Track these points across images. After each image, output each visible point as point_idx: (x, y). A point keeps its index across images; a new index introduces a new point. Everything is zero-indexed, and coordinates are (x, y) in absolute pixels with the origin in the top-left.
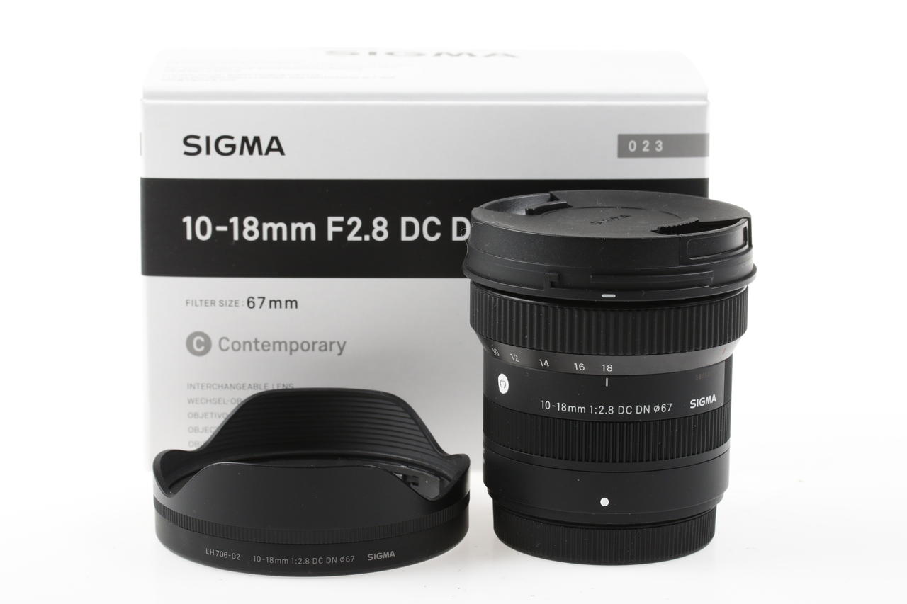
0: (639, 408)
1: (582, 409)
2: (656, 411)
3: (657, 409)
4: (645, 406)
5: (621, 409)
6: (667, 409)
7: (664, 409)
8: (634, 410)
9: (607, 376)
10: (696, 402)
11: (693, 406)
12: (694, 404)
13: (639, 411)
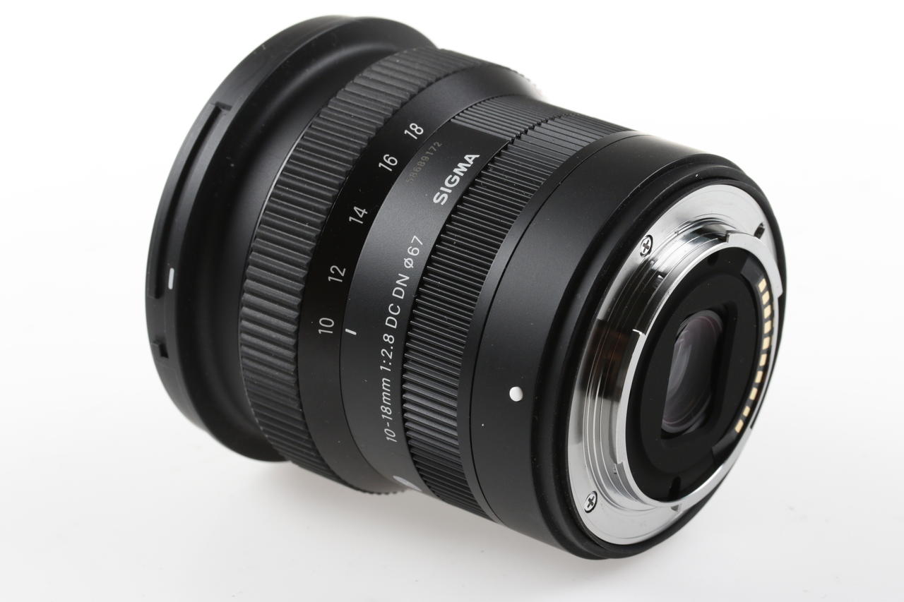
0: (397, 292)
1: (385, 383)
2: (411, 266)
3: (409, 263)
4: (398, 282)
5: (390, 322)
6: (418, 245)
7: (415, 252)
8: (397, 301)
10: (442, 192)
11: (443, 198)
12: (441, 198)
13: (400, 293)
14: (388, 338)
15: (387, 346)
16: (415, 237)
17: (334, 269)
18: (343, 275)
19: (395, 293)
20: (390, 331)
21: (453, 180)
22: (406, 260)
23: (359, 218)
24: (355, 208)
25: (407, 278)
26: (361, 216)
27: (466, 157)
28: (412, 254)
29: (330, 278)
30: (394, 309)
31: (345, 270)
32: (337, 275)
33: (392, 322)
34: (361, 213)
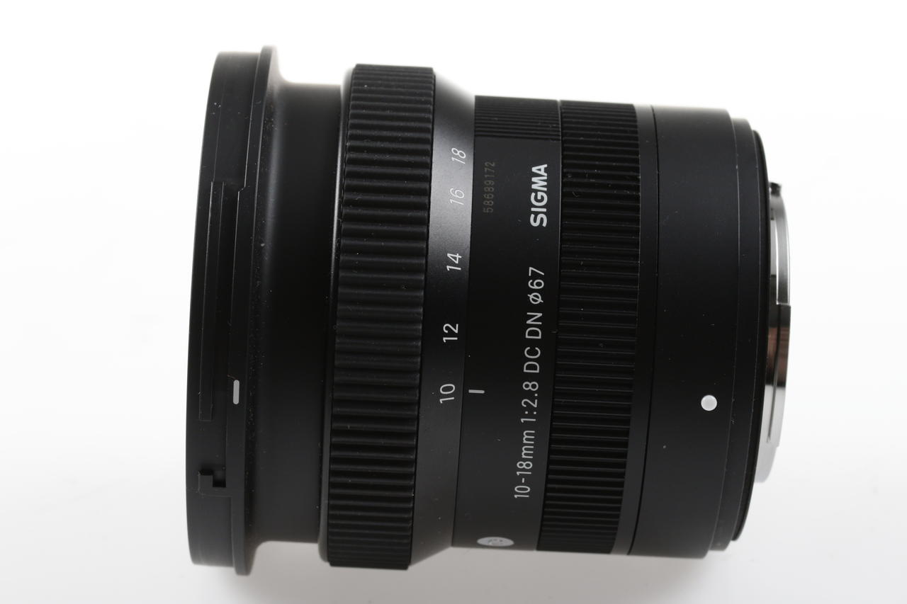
0: (531, 333)
1: (526, 436)
2: (540, 300)
3: (536, 299)
4: (529, 322)
5: (529, 367)
6: (539, 276)
7: (539, 284)
8: (533, 343)
9: (465, 392)
10: (536, 214)
11: (542, 219)
12: (539, 219)
13: (536, 333)
14: (529, 386)
15: (530, 395)
16: (531, 268)
17: (447, 328)
18: (456, 331)
19: (529, 335)
20: (531, 377)
21: (539, 198)
22: (531, 296)
23: (454, 265)
24: (449, 255)
25: (540, 315)
26: (457, 262)
27: (534, 169)
28: (536, 287)
29: (445, 339)
30: (532, 352)
31: (457, 325)
32: (451, 334)
33: (534, 367)
34: (455, 258)
